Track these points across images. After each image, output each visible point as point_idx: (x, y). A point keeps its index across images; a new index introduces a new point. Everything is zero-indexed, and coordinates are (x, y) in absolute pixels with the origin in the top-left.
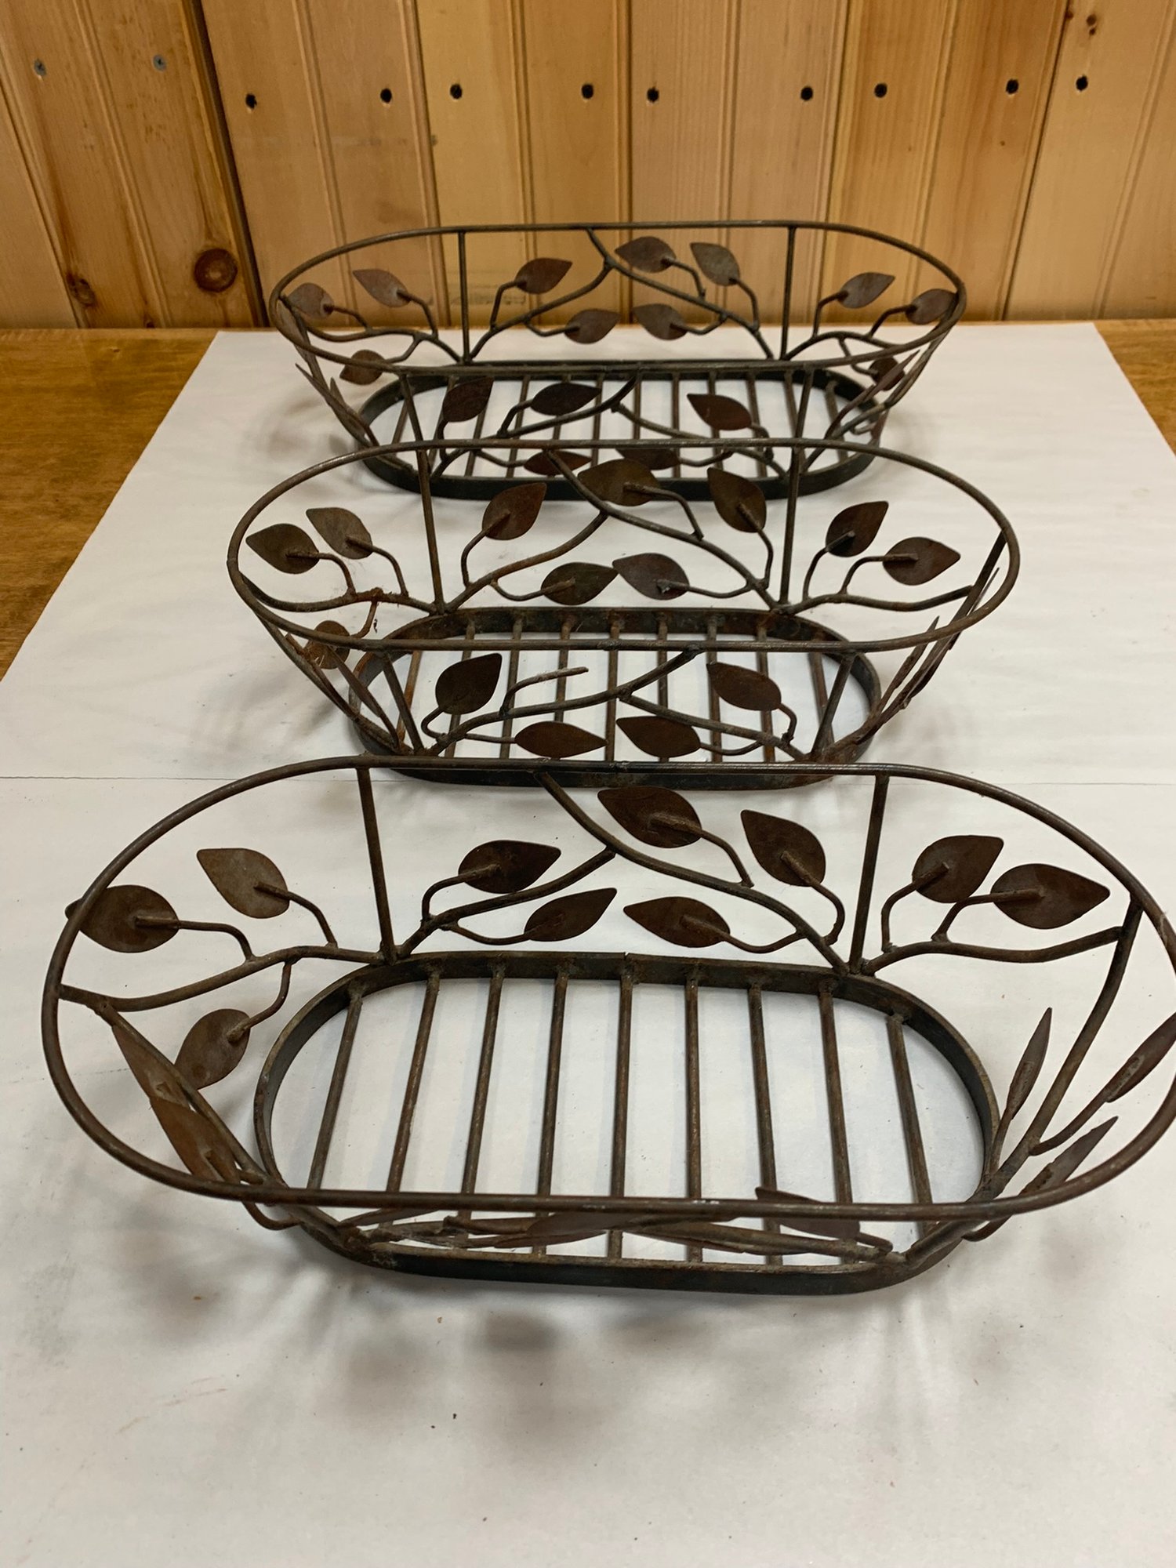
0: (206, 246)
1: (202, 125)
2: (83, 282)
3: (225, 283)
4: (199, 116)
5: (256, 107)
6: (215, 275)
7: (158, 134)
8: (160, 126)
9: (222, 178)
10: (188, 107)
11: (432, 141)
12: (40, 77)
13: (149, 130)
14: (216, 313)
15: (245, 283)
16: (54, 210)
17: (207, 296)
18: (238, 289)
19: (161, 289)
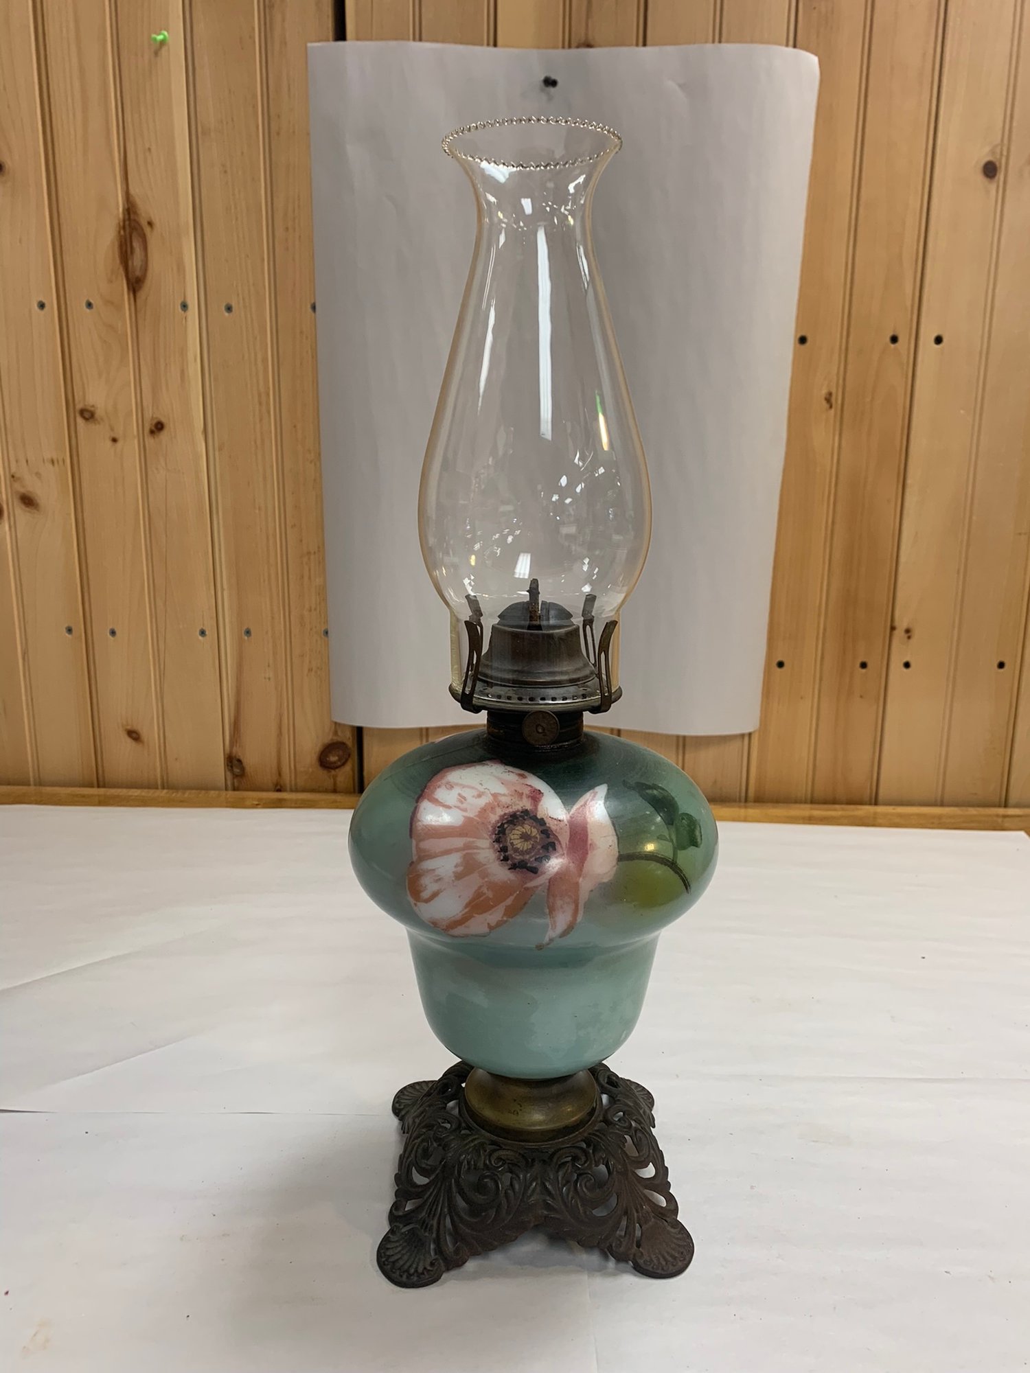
0: (332, 739)
2: (239, 761)
3: (339, 763)
6: (333, 758)
7: (314, 672)
8: (318, 668)
12: (246, 638)
13: (310, 670)
14: (329, 783)
15: (353, 766)
16: (232, 715)
17: (325, 772)
18: (348, 768)
19: (293, 766)
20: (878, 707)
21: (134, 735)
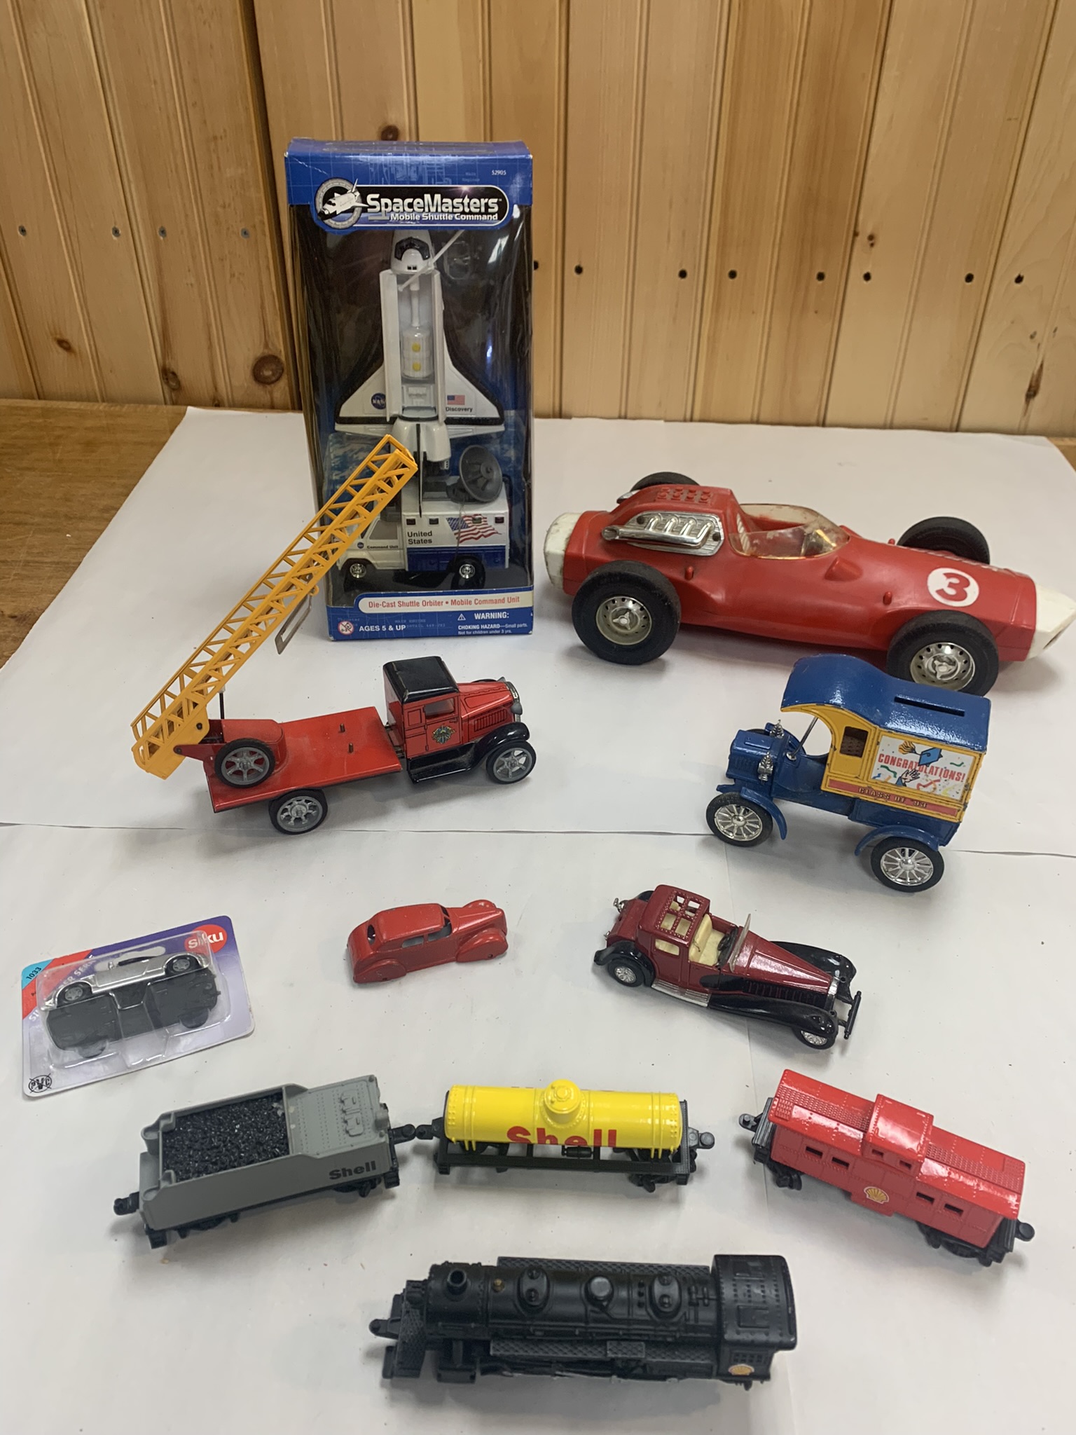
0: (263, 353)
1: (270, 274)
2: (174, 374)
3: (274, 379)
4: (268, 268)
6: (268, 373)
7: (238, 278)
8: (240, 274)
10: (261, 262)
12: (162, 238)
13: (233, 275)
14: (266, 399)
15: (289, 380)
16: (160, 324)
17: (261, 387)
18: (283, 383)
19: (228, 381)
20: (833, 324)
21: (64, 344)
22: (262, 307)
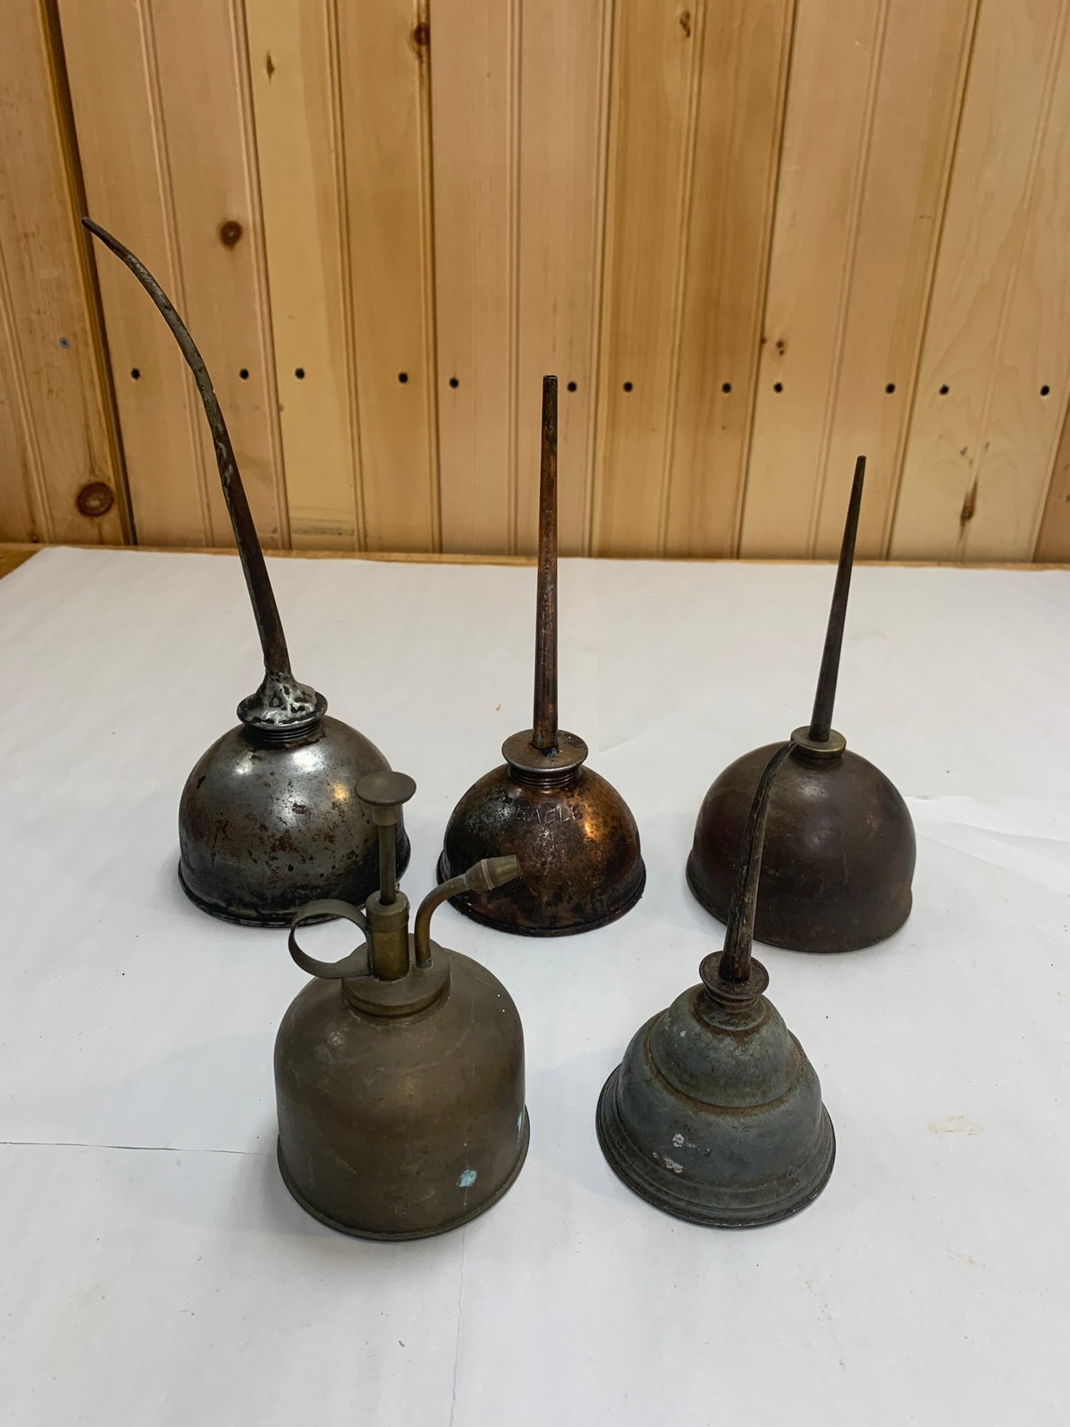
0: (89, 480)
1: (95, 388)
3: (102, 509)
4: (92, 382)
5: (139, 379)
6: (94, 503)
7: (58, 395)
8: (60, 389)
9: (107, 429)
10: (84, 376)
11: (279, 409)
13: (50, 391)
14: (93, 533)
15: (119, 510)
17: (87, 520)
18: (113, 514)
19: (48, 512)
20: (743, 441)
22: (87, 427)
